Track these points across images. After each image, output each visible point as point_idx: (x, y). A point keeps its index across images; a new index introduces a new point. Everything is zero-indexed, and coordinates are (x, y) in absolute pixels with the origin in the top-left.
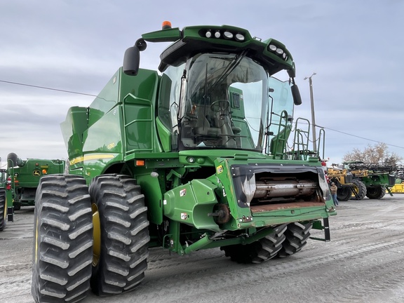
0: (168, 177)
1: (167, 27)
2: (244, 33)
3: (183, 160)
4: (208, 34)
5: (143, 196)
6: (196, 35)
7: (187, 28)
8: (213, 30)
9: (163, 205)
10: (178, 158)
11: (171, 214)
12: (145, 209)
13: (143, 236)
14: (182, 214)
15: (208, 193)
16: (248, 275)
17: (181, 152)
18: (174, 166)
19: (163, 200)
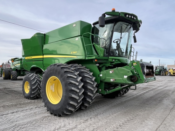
0: (101, 66)
1: (114, 11)
2: (136, 17)
3: (110, 60)
4: (127, 16)
6: (123, 15)
7: (122, 13)
8: (129, 14)
9: (100, 76)
10: (108, 59)
11: (104, 80)
14: (112, 79)
15: (128, 72)
17: (110, 57)
19: (100, 74)
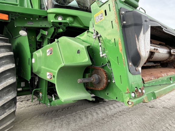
0: (38, 38)
5: (12, 53)
9: (32, 63)
10: (47, 17)
11: (39, 72)
12: (12, 66)
13: (9, 92)
14: (48, 74)
15: (78, 52)
16: (97, 113)
17: (50, 10)
18: (43, 26)
19: (32, 58)
